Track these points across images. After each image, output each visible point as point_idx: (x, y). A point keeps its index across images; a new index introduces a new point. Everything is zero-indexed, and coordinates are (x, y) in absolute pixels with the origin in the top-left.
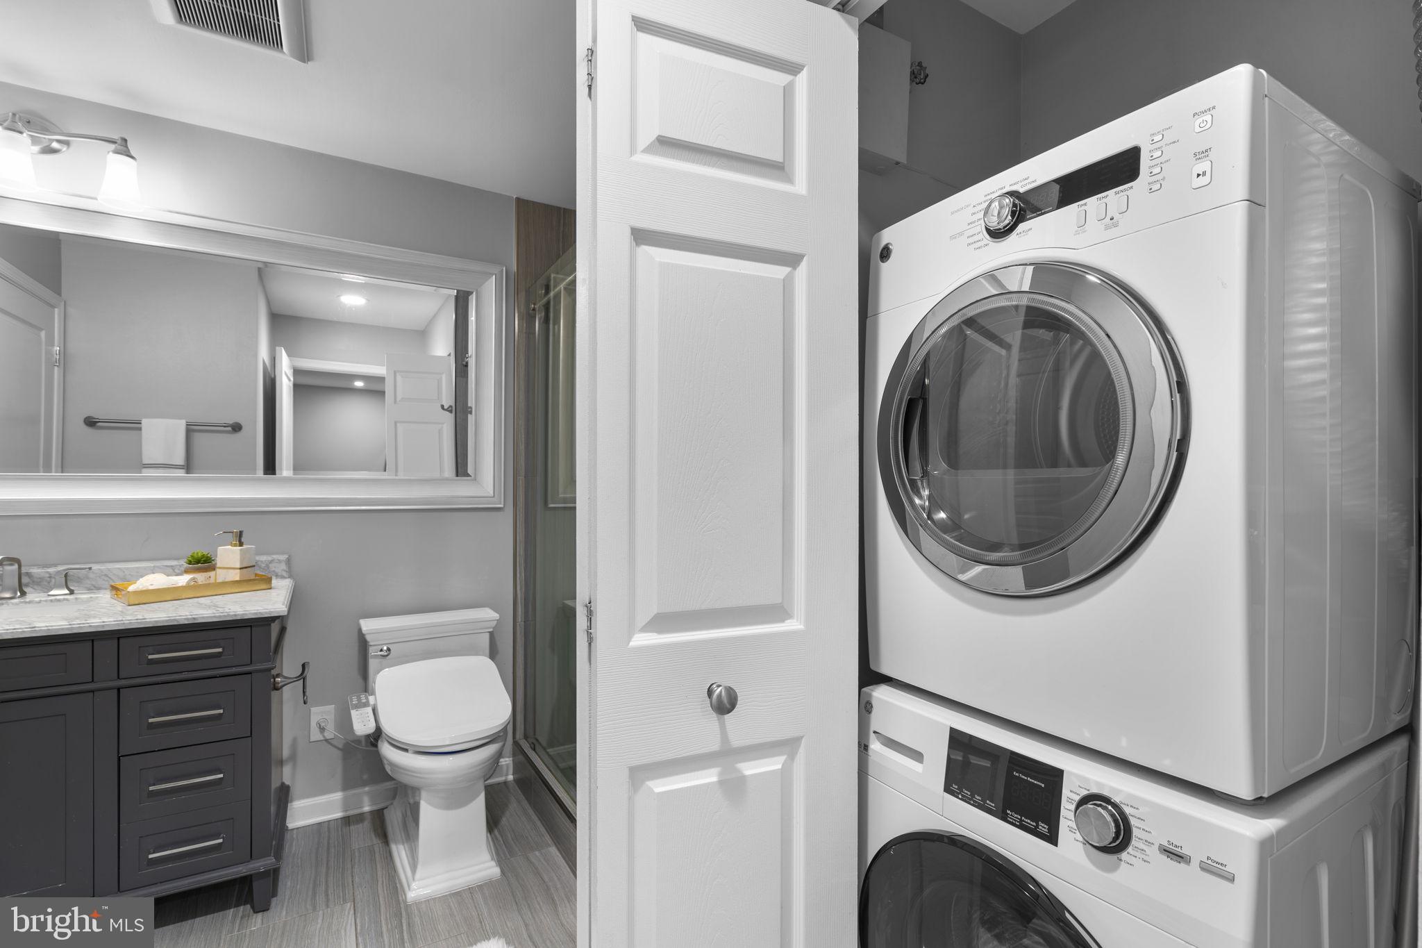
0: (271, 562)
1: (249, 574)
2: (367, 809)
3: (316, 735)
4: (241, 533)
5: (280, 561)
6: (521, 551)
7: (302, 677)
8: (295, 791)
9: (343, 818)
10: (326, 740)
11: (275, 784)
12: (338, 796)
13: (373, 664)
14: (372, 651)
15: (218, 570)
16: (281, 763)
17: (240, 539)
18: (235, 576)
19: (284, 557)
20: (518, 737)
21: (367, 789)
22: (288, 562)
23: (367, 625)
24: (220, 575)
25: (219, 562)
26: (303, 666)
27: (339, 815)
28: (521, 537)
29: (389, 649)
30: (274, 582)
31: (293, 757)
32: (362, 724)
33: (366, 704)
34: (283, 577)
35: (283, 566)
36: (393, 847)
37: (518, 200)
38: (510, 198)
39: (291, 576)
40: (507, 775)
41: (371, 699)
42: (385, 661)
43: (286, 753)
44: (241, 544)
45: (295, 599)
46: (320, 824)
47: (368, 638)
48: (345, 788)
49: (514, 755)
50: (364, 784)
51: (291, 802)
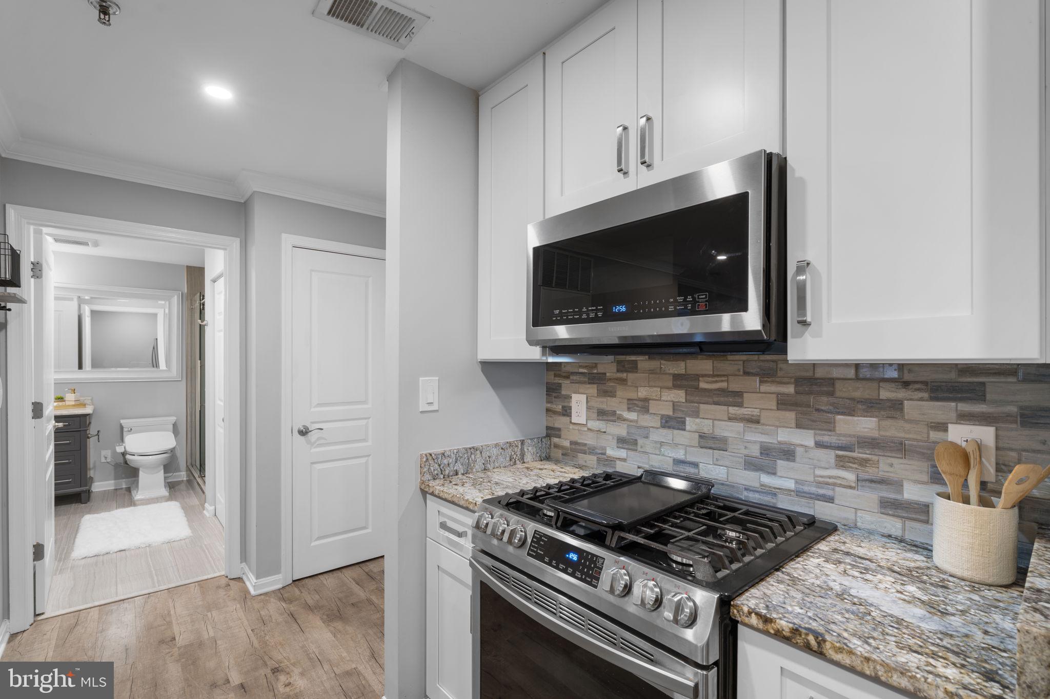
0: (86, 399)
1: (77, 403)
2: (124, 486)
3: (103, 460)
4: (74, 390)
5: (89, 400)
6: (189, 395)
7: (98, 435)
8: (95, 479)
9: (115, 489)
10: (108, 462)
11: (88, 476)
12: (113, 482)
13: (124, 433)
14: (125, 430)
15: (66, 402)
16: (90, 469)
17: (74, 391)
18: (73, 403)
19: (90, 398)
20: (188, 464)
21: (124, 480)
22: (92, 400)
23: (122, 421)
24: (67, 403)
25: (66, 399)
26: (98, 431)
27: (113, 488)
28: (189, 391)
29: (131, 429)
30: (87, 406)
31: (94, 467)
32: (120, 449)
33: (122, 445)
34: (90, 405)
35: (90, 401)
36: (132, 492)
37: (187, 266)
38: (184, 266)
39: (93, 405)
40: (184, 478)
41: (124, 445)
42: (129, 433)
43: (91, 466)
44: (75, 393)
45: (94, 411)
46: (105, 491)
47: (123, 425)
48: (115, 479)
49: (187, 471)
50: (124, 479)
51: (94, 482)
